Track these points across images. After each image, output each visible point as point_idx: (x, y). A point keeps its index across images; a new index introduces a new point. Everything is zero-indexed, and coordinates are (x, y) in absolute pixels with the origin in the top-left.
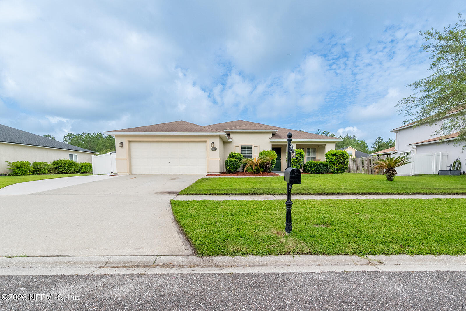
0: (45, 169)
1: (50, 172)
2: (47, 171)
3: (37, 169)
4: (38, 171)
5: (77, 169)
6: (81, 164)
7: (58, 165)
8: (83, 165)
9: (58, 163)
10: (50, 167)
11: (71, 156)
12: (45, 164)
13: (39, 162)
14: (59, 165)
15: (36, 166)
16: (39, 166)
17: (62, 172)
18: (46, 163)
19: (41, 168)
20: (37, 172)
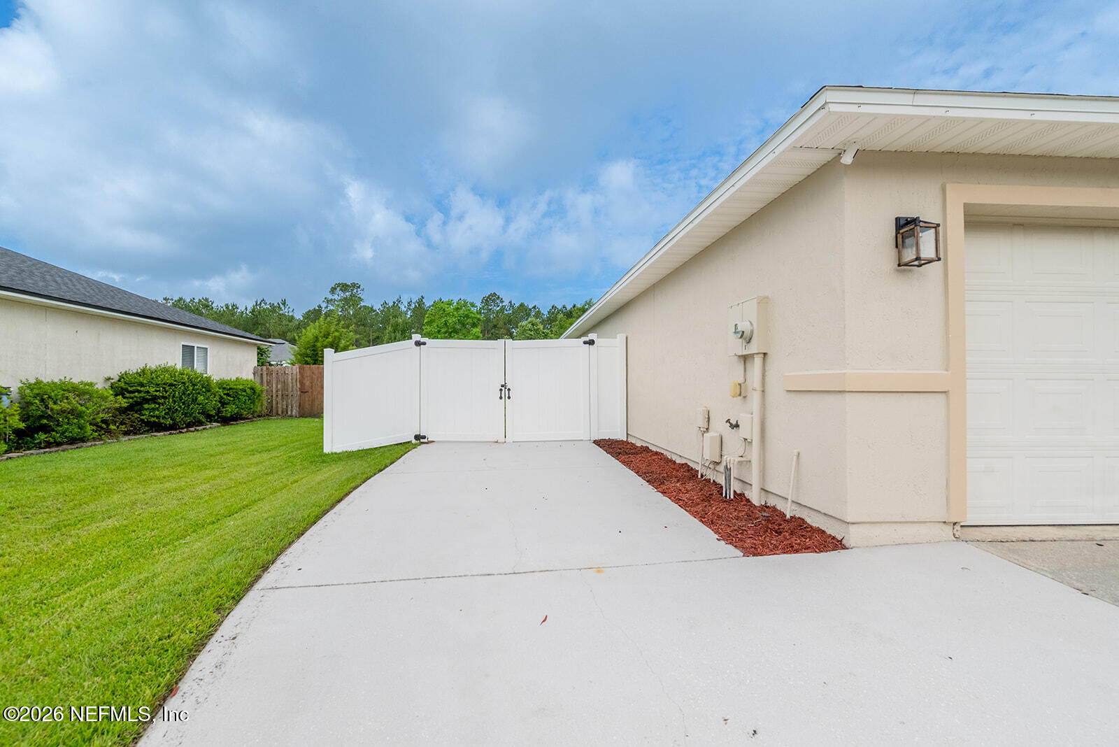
0: (80, 415)
1: (104, 430)
2: (89, 428)
3: (42, 417)
4: (46, 429)
5: (212, 405)
6: (222, 385)
7: (139, 392)
8: (231, 389)
9: (142, 385)
10: (108, 405)
11: (188, 351)
12: (83, 392)
13: (56, 380)
14: (148, 392)
15: (37, 408)
16: (51, 405)
17: (155, 427)
18: (91, 384)
19: (63, 412)
20: (42, 436)
